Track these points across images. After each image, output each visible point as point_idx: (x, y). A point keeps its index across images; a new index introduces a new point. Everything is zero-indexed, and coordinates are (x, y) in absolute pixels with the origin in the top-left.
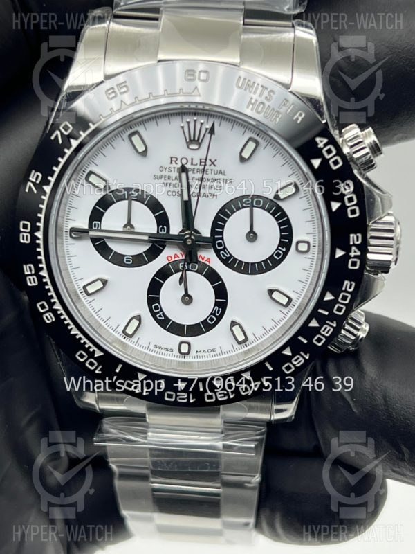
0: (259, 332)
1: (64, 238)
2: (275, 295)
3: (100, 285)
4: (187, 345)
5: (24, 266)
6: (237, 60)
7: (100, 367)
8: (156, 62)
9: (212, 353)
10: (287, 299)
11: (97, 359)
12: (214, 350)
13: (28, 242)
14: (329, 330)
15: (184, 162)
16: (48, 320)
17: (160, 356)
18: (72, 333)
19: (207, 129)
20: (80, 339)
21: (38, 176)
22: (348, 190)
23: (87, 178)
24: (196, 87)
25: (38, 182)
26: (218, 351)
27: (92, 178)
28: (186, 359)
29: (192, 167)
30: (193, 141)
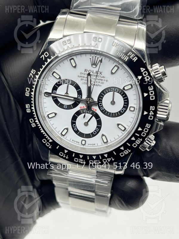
0: (113, 139)
1: (42, 96)
2: (120, 126)
3: (54, 115)
4: (84, 141)
5: (26, 105)
6: (114, 35)
7: (51, 146)
8: (83, 32)
9: (94, 145)
10: (124, 128)
11: (50, 143)
12: (94, 144)
13: (28, 96)
14: (139, 142)
15: (90, 71)
16: (33, 126)
17: (74, 144)
18: (42, 132)
19: (100, 60)
20: (44, 134)
21: (34, 71)
22: (151, 89)
23: (52, 74)
24: (97, 44)
25: (34, 73)
26: (96, 145)
27: (55, 74)
28: (84, 147)
29: (93, 74)
30: (94, 64)
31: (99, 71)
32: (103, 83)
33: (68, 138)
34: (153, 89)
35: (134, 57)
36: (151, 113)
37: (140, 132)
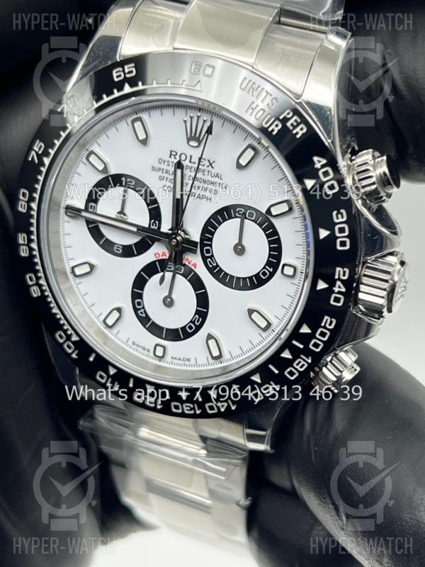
0: (236, 351)
1: (60, 214)
3: (87, 268)
4: (162, 349)
5: (20, 234)
6: (252, 60)
8: (172, 49)
9: (186, 362)
10: (266, 323)
11: (74, 343)
12: (188, 360)
13: (25, 211)
14: (303, 365)
15: (183, 157)
16: (35, 293)
17: (136, 354)
18: (53, 311)
20: (60, 319)
21: (41, 147)
22: (340, 220)
23: (87, 158)
24: (199, 81)
25: (40, 152)
26: (193, 362)
27: (93, 159)
28: (161, 364)
29: (190, 165)
30: (194, 138)
32: (216, 192)
33: (123, 336)
34: (345, 219)
35: (298, 124)
36: (337, 286)
37: (305, 339)
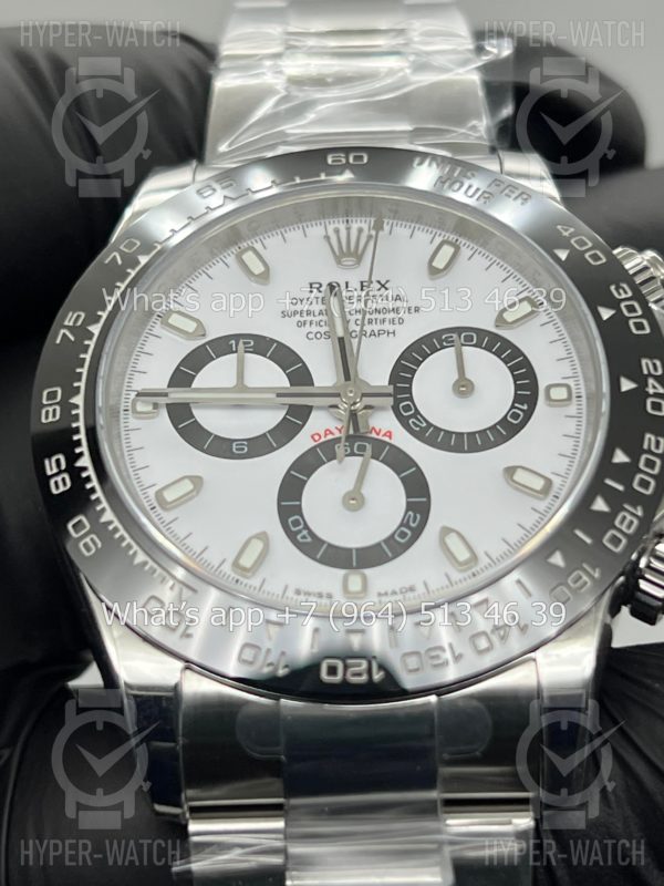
1: (122, 420)
3: (188, 486)
4: (359, 579)
5: (47, 462)
10: (542, 482)
20: (152, 571)
22: (624, 296)
26: (421, 589)
29: (348, 294)
30: (348, 254)
31: (374, 279)
32: (401, 321)
34: (630, 294)
36: (650, 386)
